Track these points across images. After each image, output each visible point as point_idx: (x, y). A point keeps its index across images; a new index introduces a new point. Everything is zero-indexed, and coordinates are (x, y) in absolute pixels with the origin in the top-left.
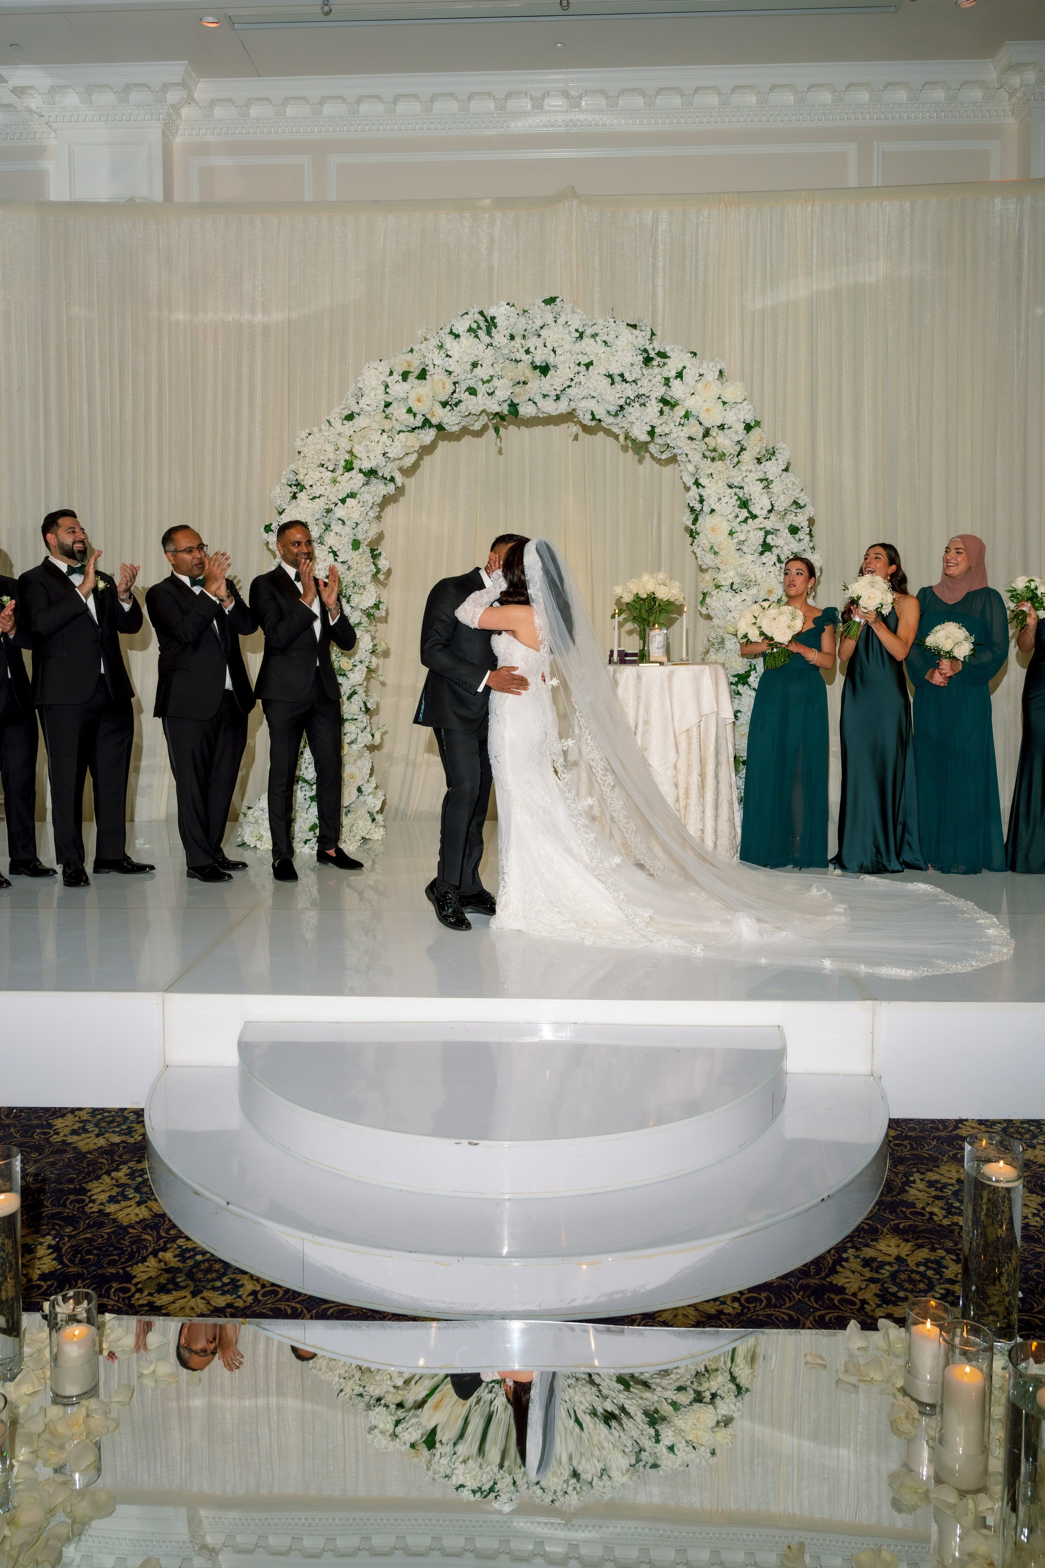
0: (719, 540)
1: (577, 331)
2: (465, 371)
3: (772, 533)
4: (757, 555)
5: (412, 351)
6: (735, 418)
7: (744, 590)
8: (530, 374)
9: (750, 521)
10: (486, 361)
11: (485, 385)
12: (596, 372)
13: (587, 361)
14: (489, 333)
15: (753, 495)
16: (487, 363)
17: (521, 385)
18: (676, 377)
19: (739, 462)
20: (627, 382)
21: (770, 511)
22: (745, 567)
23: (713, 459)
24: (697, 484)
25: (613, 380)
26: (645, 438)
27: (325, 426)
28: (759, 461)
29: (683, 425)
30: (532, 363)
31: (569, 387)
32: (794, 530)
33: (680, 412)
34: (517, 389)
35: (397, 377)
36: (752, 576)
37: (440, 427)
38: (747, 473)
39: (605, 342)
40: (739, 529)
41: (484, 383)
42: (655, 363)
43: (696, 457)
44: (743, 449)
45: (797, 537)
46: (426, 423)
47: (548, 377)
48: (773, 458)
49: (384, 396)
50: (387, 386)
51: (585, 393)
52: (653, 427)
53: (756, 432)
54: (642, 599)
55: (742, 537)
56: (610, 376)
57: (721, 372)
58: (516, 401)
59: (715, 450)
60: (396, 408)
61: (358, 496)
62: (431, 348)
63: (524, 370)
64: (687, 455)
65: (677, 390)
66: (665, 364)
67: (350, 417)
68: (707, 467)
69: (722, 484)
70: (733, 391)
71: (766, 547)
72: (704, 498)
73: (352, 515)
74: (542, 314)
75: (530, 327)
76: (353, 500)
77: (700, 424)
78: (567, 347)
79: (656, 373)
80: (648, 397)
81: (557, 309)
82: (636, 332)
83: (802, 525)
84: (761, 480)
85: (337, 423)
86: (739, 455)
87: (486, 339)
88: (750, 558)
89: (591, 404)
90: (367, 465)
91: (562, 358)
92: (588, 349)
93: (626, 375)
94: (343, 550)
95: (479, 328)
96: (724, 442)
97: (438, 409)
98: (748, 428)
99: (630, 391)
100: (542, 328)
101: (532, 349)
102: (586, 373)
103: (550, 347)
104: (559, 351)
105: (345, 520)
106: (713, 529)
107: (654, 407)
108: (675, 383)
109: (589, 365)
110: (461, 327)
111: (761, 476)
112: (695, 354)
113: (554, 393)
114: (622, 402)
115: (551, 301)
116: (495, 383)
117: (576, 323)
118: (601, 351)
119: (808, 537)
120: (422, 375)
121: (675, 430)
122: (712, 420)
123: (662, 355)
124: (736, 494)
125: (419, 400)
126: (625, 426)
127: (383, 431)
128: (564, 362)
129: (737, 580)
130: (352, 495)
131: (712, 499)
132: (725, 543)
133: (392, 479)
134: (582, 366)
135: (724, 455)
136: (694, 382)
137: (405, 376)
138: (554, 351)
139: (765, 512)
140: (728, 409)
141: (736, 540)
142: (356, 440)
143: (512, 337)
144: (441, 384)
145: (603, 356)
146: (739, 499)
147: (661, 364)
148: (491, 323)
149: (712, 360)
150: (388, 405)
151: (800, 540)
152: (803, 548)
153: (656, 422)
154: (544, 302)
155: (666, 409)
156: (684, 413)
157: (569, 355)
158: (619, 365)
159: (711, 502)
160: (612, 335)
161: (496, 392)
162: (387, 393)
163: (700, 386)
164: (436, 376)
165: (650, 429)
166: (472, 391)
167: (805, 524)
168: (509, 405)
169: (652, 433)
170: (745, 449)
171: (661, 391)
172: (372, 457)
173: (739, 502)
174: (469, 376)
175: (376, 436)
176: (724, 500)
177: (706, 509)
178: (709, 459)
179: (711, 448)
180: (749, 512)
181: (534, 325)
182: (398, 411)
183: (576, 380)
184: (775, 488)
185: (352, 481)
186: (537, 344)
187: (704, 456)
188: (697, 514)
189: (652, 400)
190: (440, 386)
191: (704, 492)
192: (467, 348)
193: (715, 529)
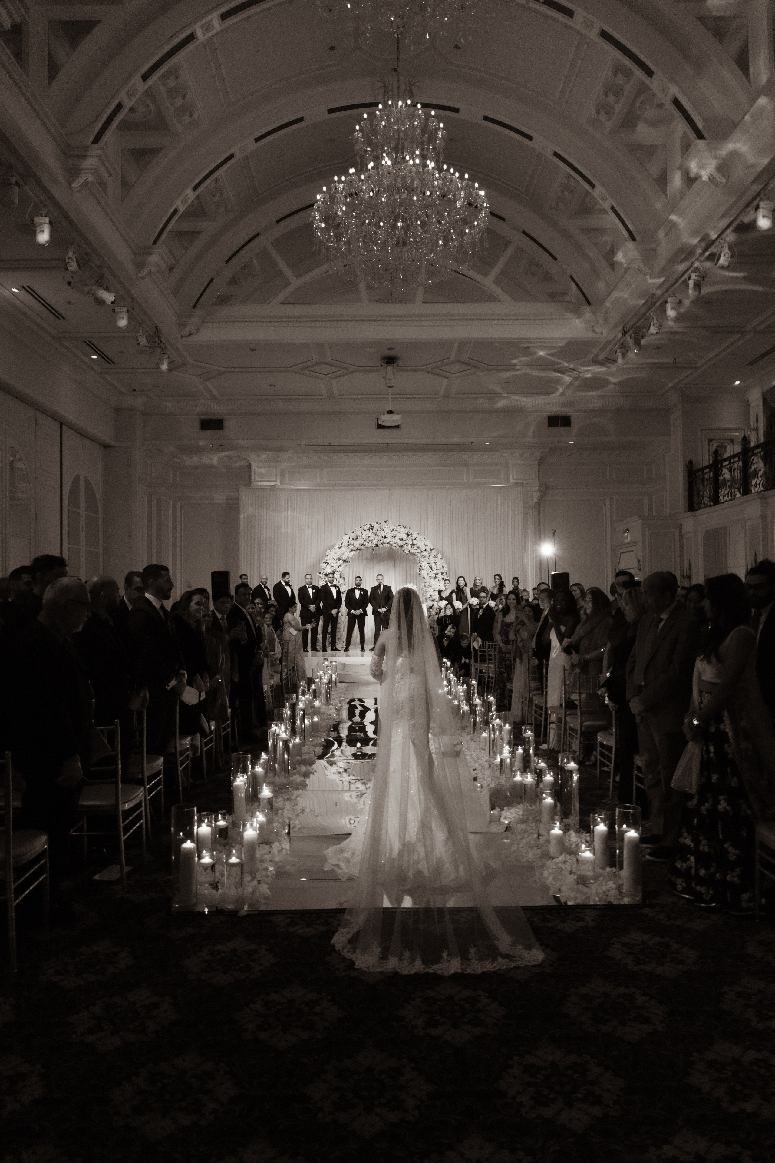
1: (392, 529)
5: (353, 532)
6: (428, 548)
8: (381, 538)
10: (371, 536)
12: (397, 538)
14: (372, 530)
15: (433, 565)
18: (415, 539)
19: (429, 558)
20: (404, 540)
23: (424, 557)
24: (420, 563)
27: (334, 550)
28: (434, 557)
29: (417, 550)
30: (382, 536)
31: (390, 541)
32: (442, 573)
33: (416, 547)
34: (379, 542)
35: (351, 539)
36: (433, 584)
37: (360, 550)
38: (431, 561)
39: (399, 531)
41: (371, 540)
43: (420, 557)
46: (357, 549)
47: (386, 539)
48: (437, 557)
49: (348, 543)
50: (349, 541)
51: (394, 543)
53: (433, 551)
56: (400, 539)
57: (425, 538)
59: (424, 555)
62: (359, 533)
64: (418, 556)
65: (415, 542)
67: (340, 548)
68: (422, 559)
69: (426, 563)
70: (428, 542)
71: (435, 578)
73: (341, 570)
74: (384, 525)
75: (381, 528)
77: (421, 549)
78: (390, 532)
79: (410, 538)
81: (387, 524)
82: (406, 529)
84: (434, 562)
85: (337, 549)
86: (429, 556)
87: (371, 531)
88: (432, 580)
89: (395, 545)
90: (344, 559)
92: (395, 533)
95: (370, 528)
96: (426, 553)
97: (360, 546)
98: (431, 550)
99: (404, 542)
100: (384, 528)
101: (382, 533)
102: (394, 538)
103: (386, 533)
104: (388, 534)
107: (409, 546)
108: (415, 541)
109: (395, 536)
110: (366, 528)
112: (419, 534)
113: (387, 543)
114: (402, 544)
115: (386, 522)
116: (374, 540)
117: (392, 527)
120: (357, 538)
121: (415, 551)
122: (423, 548)
123: (411, 535)
124: (429, 565)
125: (356, 544)
126: (403, 549)
128: (389, 536)
129: (430, 585)
130: (340, 566)
132: (427, 576)
133: (349, 562)
134: (393, 536)
135: (426, 556)
137: (353, 539)
139: (435, 569)
140: (427, 546)
141: (429, 576)
142: (342, 553)
143: (378, 530)
145: (398, 534)
148: (373, 527)
149: (422, 535)
150: (349, 545)
153: (410, 549)
154: (384, 522)
155: (413, 546)
157: (390, 534)
158: (402, 537)
159: (423, 567)
160: (400, 529)
161: (374, 543)
163: (420, 541)
166: (369, 543)
169: (409, 552)
170: (431, 555)
171: (411, 543)
173: (430, 567)
174: (368, 539)
175: (346, 553)
176: (426, 567)
180: (432, 569)
182: (351, 547)
183: (392, 540)
184: (438, 564)
185: (340, 563)
187: (422, 557)
188: (420, 570)
189: (409, 545)
190: (360, 541)
191: (422, 565)
192: (367, 534)
193: (424, 573)
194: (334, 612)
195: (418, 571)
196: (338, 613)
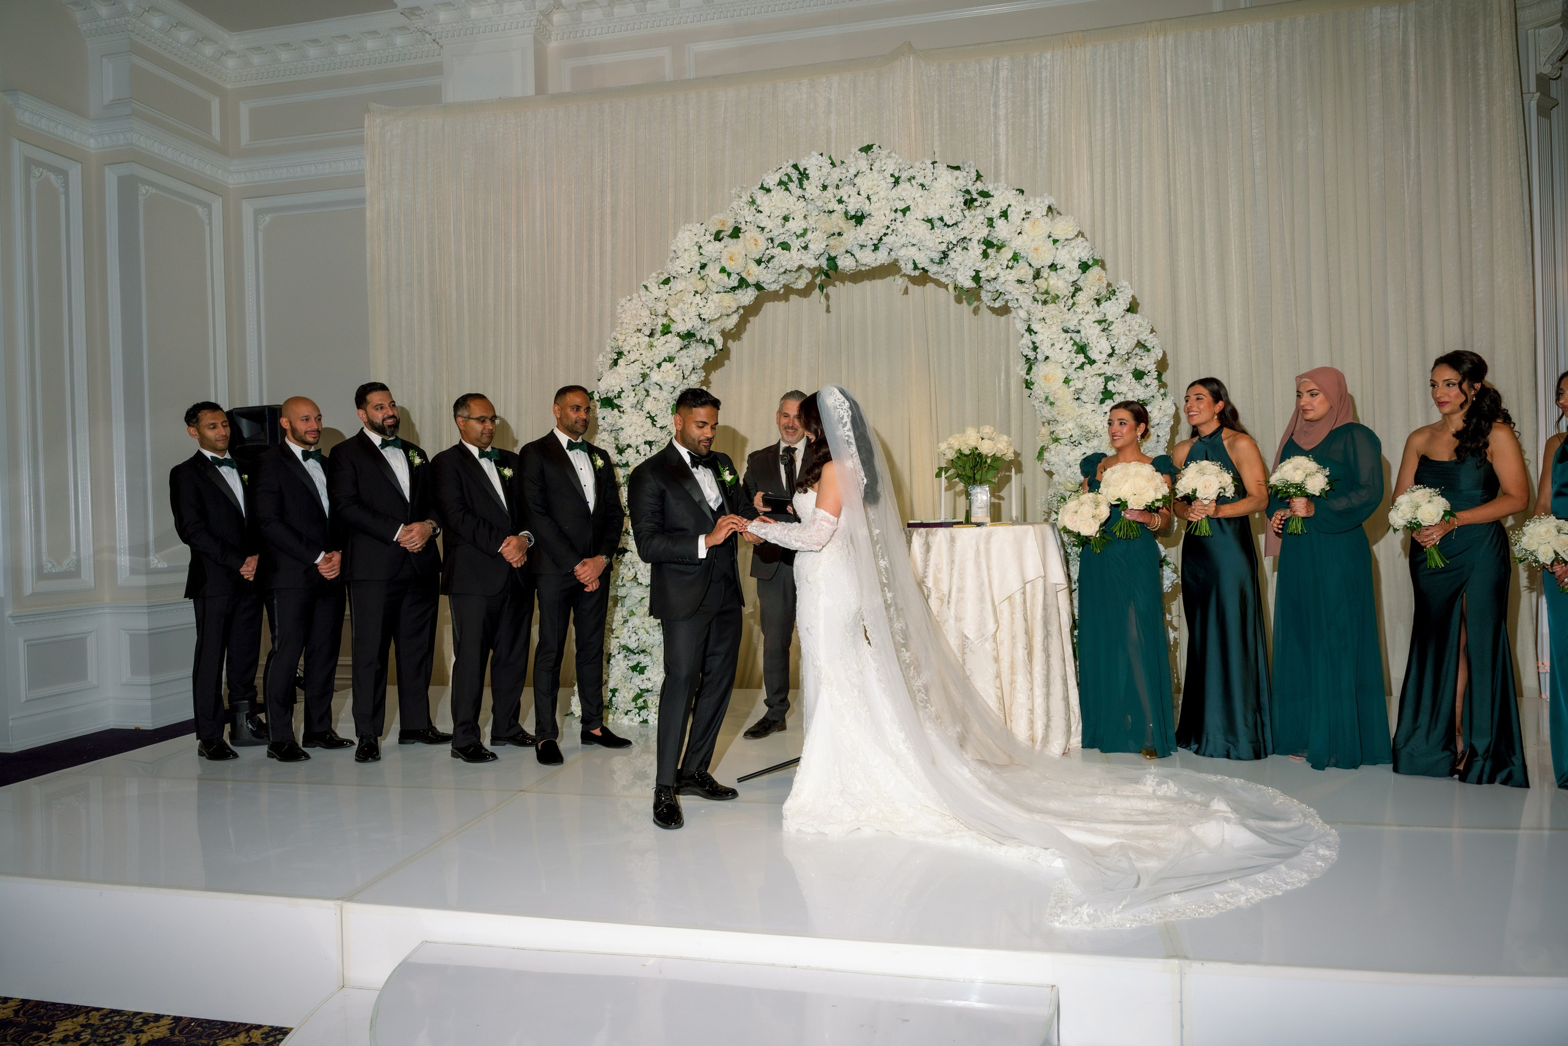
0: (1054, 389)
1: (892, 175)
2: (777, 226)
3: (1114, 380)
4: (1097, 403)
6: (1068, 256)
7: (1084, 442)
8: (844, 225)
9: (1087, 367)
10: (798, 213)
11: (800, 239)
12: (913, 218)
13: (904, 207)
14: (801, 186)
15: (1090, 338)
16: (799, 216)
17: (836, 236)
18: (1001, 216)
19: (1074, 304)
20: (949, 226)
21: (1110, 355)
22: (1085, 418)
23: (1045, 302)
24: (1030, 330)
25: (932, 225)
26: (969, 284)
27: (642, 292)
28: (1098, 302)
29: (1011, 268)
30: (846, 213)
31: (885, 234)
32: (1139, 375)
33: (1006, 254)
34: (832, 242)
35: (710, 237)
36: (1092, 428)
37: (758, 287)
38: (1084, 316)
39: (922, 185)
40: (1075, 376)
41: (798, 237)
42: (976, 204)
43: (1026, 302)
44: (1078, 289)
45: (1143, 382)
46: (743, 283)
47: (863, 226)
48: (1113, 298)
49: (699, 258)
50: (700, 247)
51: (904, 240)
52: (977, 272)
53: (1093, 271)
54: (966, 456)
55: (1080, 385)
56: (930, 221)
57: (1050, 208)
58: (833, 254)
59: (1047, 292)
60: (712, 269)
61: (676, 360)
62: (742, 205)
63: (838, 221)
64: (1017, 300)
65: (1002, 230)
66: (988, 204)
67: (666, 281)
68: (1039, 311)
69: (1056, 329)
70: (1063, 228)
72: (1037, 345)
73: (667, 379)
74: (857, 163)
75: (844, 176)
76: (668, 364)
77: (1030, 265)
78: (882, 194)
79: (977, 216)
80: (970, 240)
81: (874, 156)
82: (957, 173)
83: (1149, 368)
84: (1100, 322)
85: (654, 289)
86: (1073, 296)
87: (799, 192)
88: (1090, 407)
89: (912, 252)
90: (683, 328)
91: (878, 205)
92: (904, 194)
93: (946, 218)
94: (661, 416)
95: (792, 181)
96: (1058, 283)
97: (753, 266)
98: (1084, 267)
99: (951, 236)
100: (856, 176)
101: (845, 198)
102: (903, 219)
103: (864, 194)
104: (874, 198)
105: (662, 384)
106: (1046, 377)
107: (976, 249)
108: (1000, 223)
109: (905, 211)
110: (772, 181)
111: (1099, 317)
112: (1022, 192)
113: (870, 243)
114: (943, 247)
116: (809, 236)
117: (891, 168)
118: (918, 195)
119: (1156, 382)
120: (736, 233)
121: (1002, 273)
122: (1042, 259)
123: (985, 194)
124: (1071, 339)
125: (731, 259)
126: (950, 273)
127: (696, 292)
128: (879, 209)
129: (1076, 433)
130: (670, 359)
131: (1045, 345)
132: (1060, 392)
133: (711, 342)
134: (899, 212)
135: (1058, 297)
136: (1020, 220)
137: (718, 236)
138: (868, 198)
139: (1104, 357)
140: (1060, 247)
141: (1073, 389)
142: (671, 303)
143: (825, 187)
144: (752, 241)
145: (920, 200)
146: (1075, 343)
147: (984, 204)
148: (804, 175)
149: (1041, 195)
150: (702, 266)
151: (1147, 386)
152: (1151, 394)
153: (981, 265)
154: (859, 150)
155: (991, 252)
156: (1010, 255)
157: (884, 201)
158: (937, 207)
159: (1044, 349)
160: (930, 178)
161: (810, 246)
162: (701, 254)
163: (1027, 224)
164: (750, 234)
165: (974, 274)
166: (785, 246)
167: (1152, 368)
168: (828, 260)
169: (976, 278)
170: (1081, 289)
171: (984, 232)
172: (687, 320)
173: (1075, 347)
174: (781, 231)
175: (689, 297)
176: (1058, 346)
177: (1040, 357)
178: (1040, 303)
179: (1042, 290)
180: (1087, 357)
181: (848, 174)
182: (713, 271)
183: (892, 227)
184: (1116, 329)
185: (667, 345)
186: (850, 193)
187: (1035, 300)
188: (1030, 363)
189: (975, 243)
190: (752, 243)
191: (1037, 339)
192: (778, 202)
193: (1048, 377)
194: (587, 572)
195: (1020, 369)
196: (605, 577)
